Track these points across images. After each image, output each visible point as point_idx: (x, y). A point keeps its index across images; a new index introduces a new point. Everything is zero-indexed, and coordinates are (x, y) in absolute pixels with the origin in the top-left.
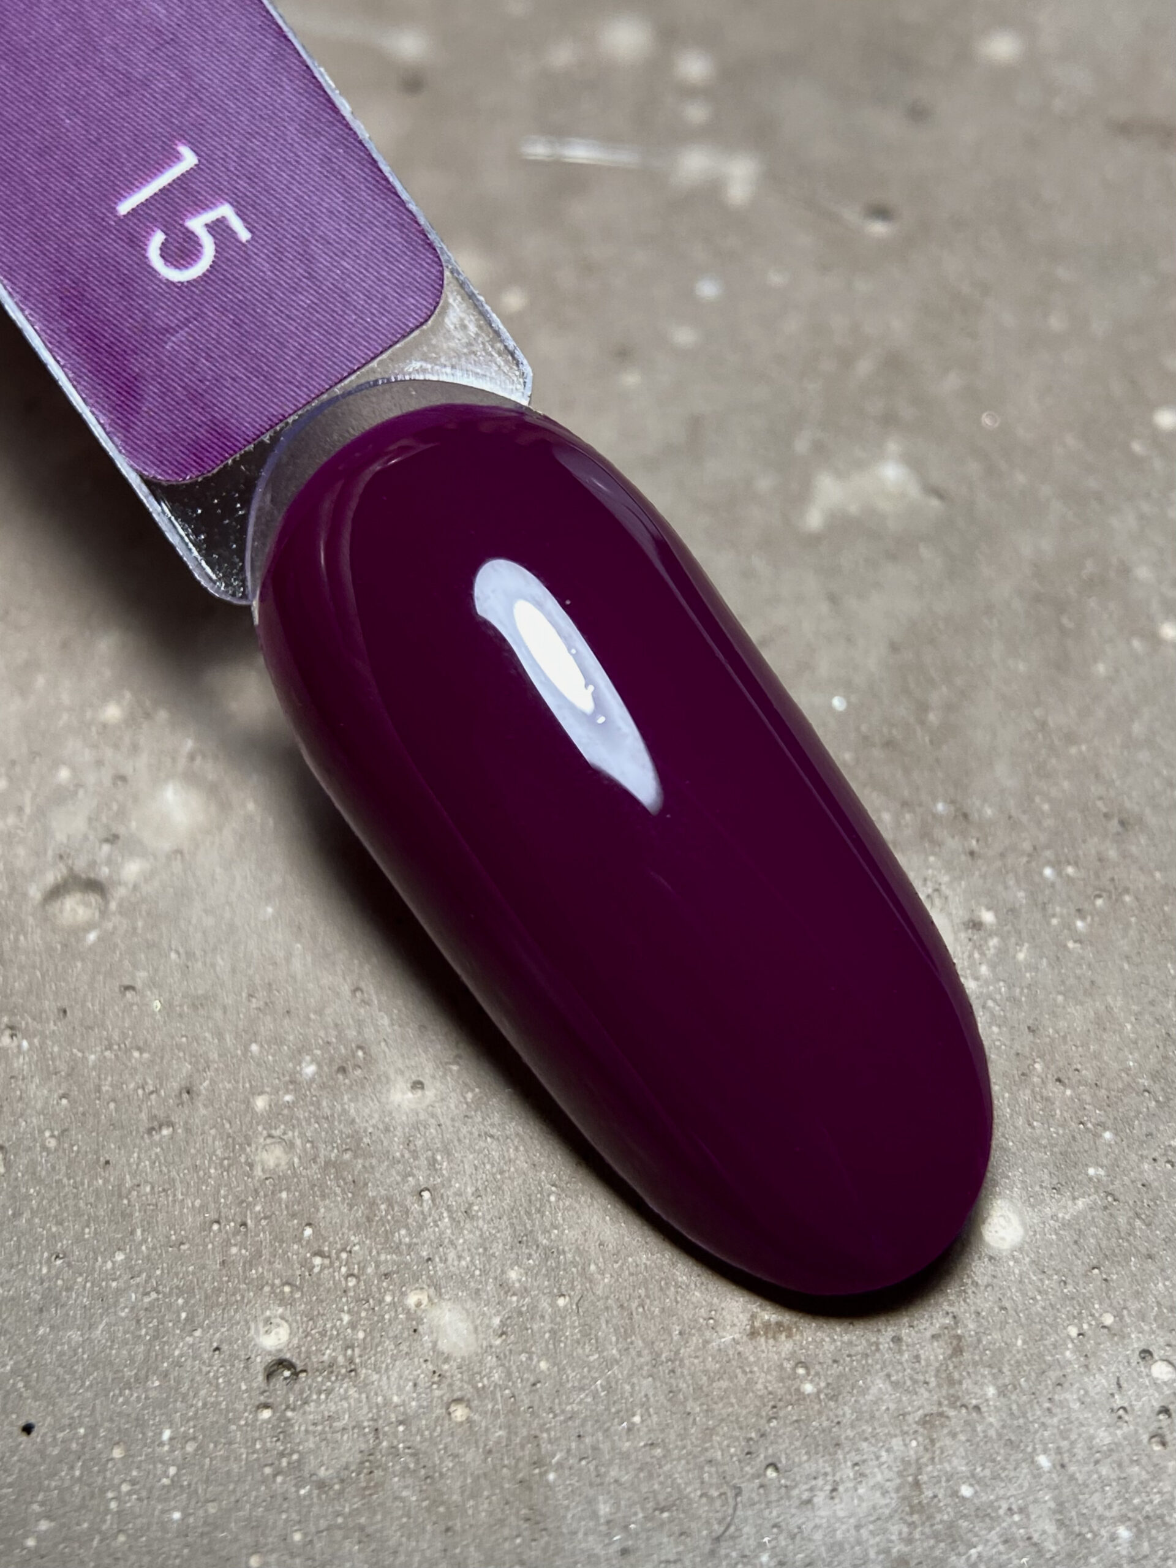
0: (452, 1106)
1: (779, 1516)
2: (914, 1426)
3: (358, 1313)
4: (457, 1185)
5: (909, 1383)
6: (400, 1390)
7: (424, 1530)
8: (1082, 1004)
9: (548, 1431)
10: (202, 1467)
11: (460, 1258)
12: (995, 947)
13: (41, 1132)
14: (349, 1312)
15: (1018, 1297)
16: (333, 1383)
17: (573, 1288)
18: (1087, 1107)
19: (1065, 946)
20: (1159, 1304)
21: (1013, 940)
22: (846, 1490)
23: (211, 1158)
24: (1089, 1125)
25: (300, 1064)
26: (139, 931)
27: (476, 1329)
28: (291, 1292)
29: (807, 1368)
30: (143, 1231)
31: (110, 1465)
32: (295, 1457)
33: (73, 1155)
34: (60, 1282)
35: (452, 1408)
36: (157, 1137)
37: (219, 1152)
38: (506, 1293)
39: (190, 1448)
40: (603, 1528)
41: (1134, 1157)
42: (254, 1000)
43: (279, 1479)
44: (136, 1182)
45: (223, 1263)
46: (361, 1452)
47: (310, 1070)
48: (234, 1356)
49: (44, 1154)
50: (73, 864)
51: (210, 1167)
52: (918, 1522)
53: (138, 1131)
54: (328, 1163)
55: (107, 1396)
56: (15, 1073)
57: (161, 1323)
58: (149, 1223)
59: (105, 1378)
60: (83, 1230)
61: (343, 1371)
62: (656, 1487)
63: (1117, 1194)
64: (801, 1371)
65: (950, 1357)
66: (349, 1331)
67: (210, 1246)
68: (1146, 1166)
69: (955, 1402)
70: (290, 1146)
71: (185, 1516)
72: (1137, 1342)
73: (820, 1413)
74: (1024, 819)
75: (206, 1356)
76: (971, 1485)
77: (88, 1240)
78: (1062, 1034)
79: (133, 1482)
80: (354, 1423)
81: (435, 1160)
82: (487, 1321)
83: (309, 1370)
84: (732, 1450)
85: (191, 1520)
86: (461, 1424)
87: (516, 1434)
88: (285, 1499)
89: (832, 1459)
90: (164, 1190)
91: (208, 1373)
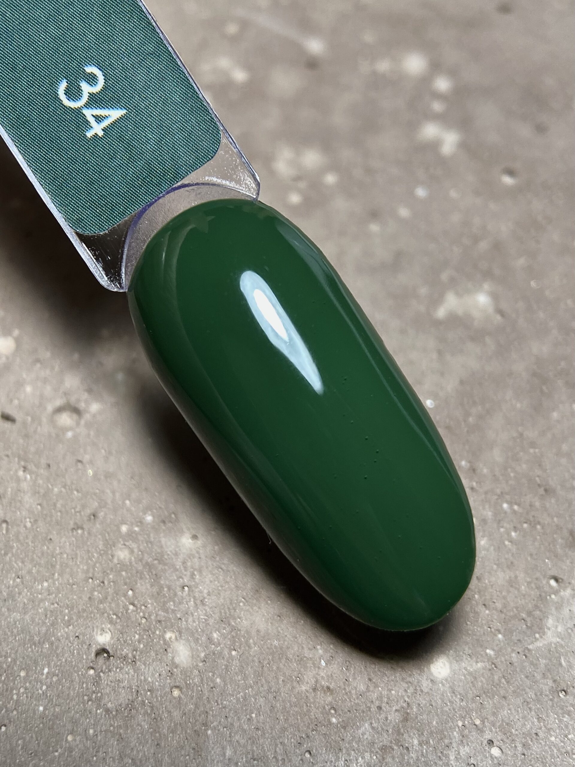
0: (208, 551)
2: (377, 749)
3: (143, 636)
4: (201, 588)
5: (380, 729)
6: (153, 675)
7: (147, 742)
8: (504, 572)
9: (213, 711)
10: (57, 689)
11: (194, 621)
13: (25, 518)
14: (139, 634)
15: (439, 702)
16: (124, 665)
17: (240, 648)
18: (494, 620)
19: (504, 543)
20: (503, 720)
23: (96, 549)
24: (493, 630)
25: (145, 514)
26: (91, 437)
27: (193, 655)
28: (116, 619)
29: (335, 710)
30: (59, 575)
31: (18, 678)
32: (99, 695)
33: (37, 533)
35: (174, 690)
36: (75, 533)
37: (100, 547)
38: (210, 643)
39: (55, 679)
41: (509, 650)
43: (90, 703)
44: (61, 551)
45: (90, 598)
46: (129, 700)
47: (149, 518)
48: (84, 642)
49: (24, 529)
50: (70, 398)
51: (94, 552)
53: (67, 528)
54: (147, 563)
55: (24, 647)
56: (21, 489)
57: (56, 619)
58: (62, 572)
59: (26, 638)
60: (33, 568)
61: (130, 661)
62: (255, 748)
63: (497, 665)
64: (333, 712)
65: (402, 721)
66: (137, 643)
67: (86, 589)
68: (514, 655)
69: (398, 743)
70: (132, 551)
71: (45, 709)
72: (488, 736)
73: (336, 733)
74: (501, 478)
75: (71, 639)
77: (33, 573)
78: (492, 584)
79: (26, 689)
80: (129, 686)
81: (194, 574)
82: (198, 653)
83: (115, 656)
84: (292, 740)
85: (47, 712)
86: (175, 698)
87: (198, 709)
88: (90, 713)
89: (336, 755)
90: (73, 559)
91: (71, 647)
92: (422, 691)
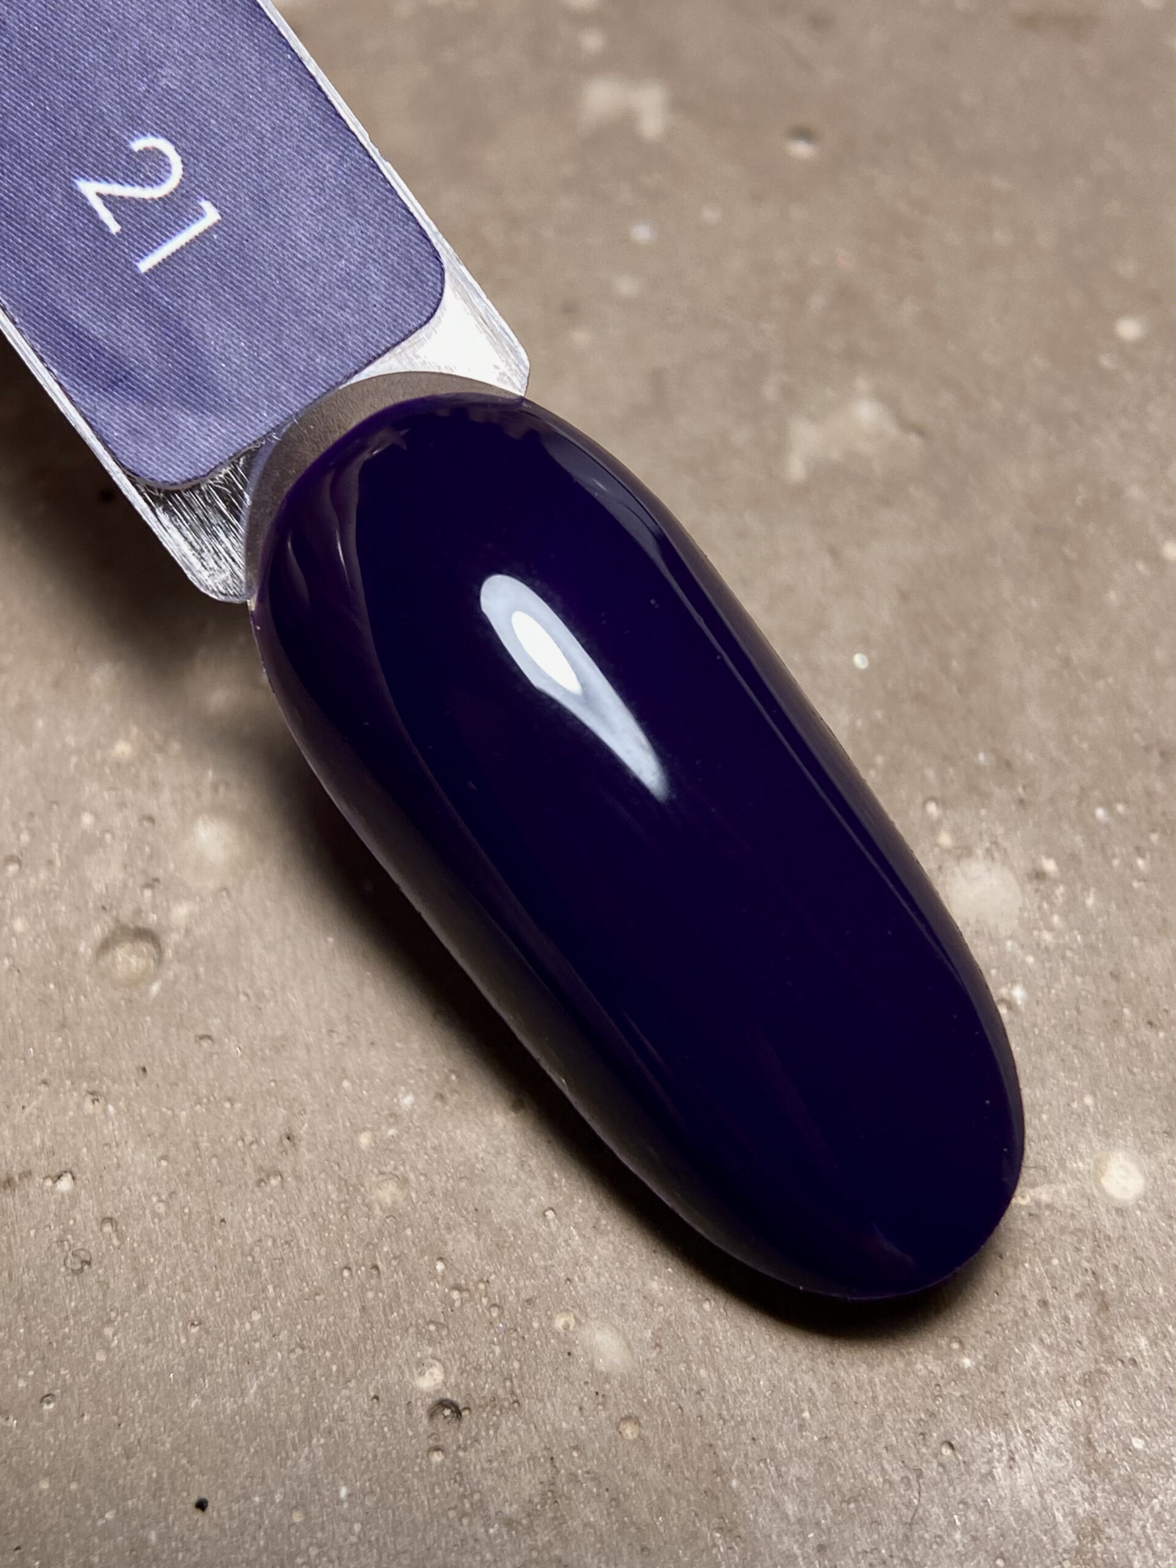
1: (963, 1492)
2: (1076, 1386)
3: (509, 1343)
4: (580, 1201)
5: (1063, 1344)
6: (567, 1415)
7: (620, 1553)
8: (1158, 943)
9: (721, 1438)
10: (385, 1520)
11: (598, 1275)
12: (1063, 895)
13: (148, 1197)
14: (500, 1343)
15: (1152, 1246)
16: (498, 1417)
19: (1131, 886)
21: (1079, 886)
22: (1023, 1459)
23: (327, 1204)
25: (396, 1095)
26: (203, 977)
27: (629, 1346)
28: (437, 1330)
29: (961, 1343)
30: (275, 1287)
31: (292, 1531)
32: (477, 1497)
33: (186, 1218)
34: (201, 1350)
35: (622, 1426)
36: (268, 1189)
37: (334, 1196)
38: (652, 1305)
39: (369, 1502)
40: (796, 1528)
42: (335, 1035)
43: (465, 1521)
44: (256, 1237)
45: (363, 1309)
46: (542, 1483)
47: (408, 1100)
48: (394, 1403)
49: (156, 1220)
50: (118, 914)
51: (327, 1212)
52: (1097, 1480)
53: (246, 1184)
54: (446, 1194)
55: (274, 1460)
56: (108, 1140)
57: (313, 1379)
58: (278, 1279)
59: (269, 1442)
60: (213, 1294)
61: (506, 1404)
62: (839, 1479)
64: (956, 1346)
65: (1098, 1314)
66: (503, 1362)
67: (345, 1294)
69: (1110, 1358)
70: (403, 1182)
73: (983, 1385)
74: (1066, 760)
75: (366, 1407)
76: (1141, 1437)
77: (220, 1303)
78: (1145, 976)
79: (320, 1545)
80: (528, 1455)
81: (553, 1179)
82: (638, 1335)
83: (472, 1407)
84: (905, 1433)
86: (634, 1442)
87: (690, 1445)
88: (476, 1540)
89: (1003, 1430)
90: (287, 1242)
91: (373, 1422)
92: (1109, 1238)
